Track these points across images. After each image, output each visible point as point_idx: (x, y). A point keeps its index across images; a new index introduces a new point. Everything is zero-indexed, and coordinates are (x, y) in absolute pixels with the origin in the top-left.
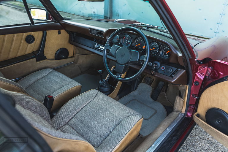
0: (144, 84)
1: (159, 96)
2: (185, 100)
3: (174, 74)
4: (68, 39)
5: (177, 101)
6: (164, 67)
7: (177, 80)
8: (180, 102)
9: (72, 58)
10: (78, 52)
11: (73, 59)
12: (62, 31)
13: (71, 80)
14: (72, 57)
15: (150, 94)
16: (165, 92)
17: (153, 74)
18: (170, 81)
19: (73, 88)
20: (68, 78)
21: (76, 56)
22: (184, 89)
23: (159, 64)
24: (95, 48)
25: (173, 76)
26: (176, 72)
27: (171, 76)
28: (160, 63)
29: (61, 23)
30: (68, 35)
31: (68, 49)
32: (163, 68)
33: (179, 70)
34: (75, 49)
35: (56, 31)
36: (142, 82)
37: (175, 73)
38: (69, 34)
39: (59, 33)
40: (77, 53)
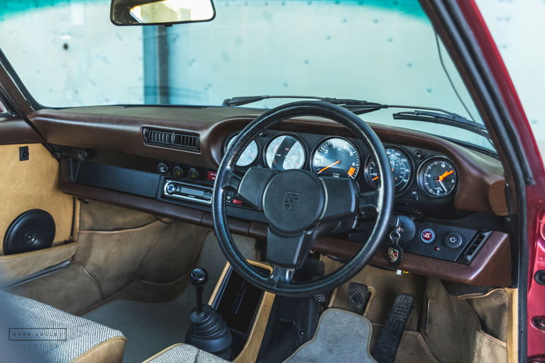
0: (338, 312)
1: (399, 349)
2: (511, 343)
3: (470, 253)
4: (54, 177)
5: (483, 350)
6: (432, 232)
7: (483, 270)
8: (493, 354)
9: (68, 245)
10: (88, 221)
11: (72, 249)
12: (35, 149)
13: (81, 320)
14: (66, 243)
15: (365, 345)
16: (418, 330)
17: (395, 259)
18: (462, 277)
19: (97, 349)
20: (67, 315)
21: (82, 237)
22: (504, 305)
23: (411, 224)
24: (163, 196)
25: (469, 258)
26: (478, 243)
27: (462, 260)
28: (414, 221)
29: (32, 120)
30: (52, 163)
31: (51, 213)
32: (428, 235)
33: (487, 234)
34: (78, 212)
35: (14, 149)
36: (330, 305)
37: (474, 248)
38: (59, 160)
39: (24, 155)
40: (87, 226)
